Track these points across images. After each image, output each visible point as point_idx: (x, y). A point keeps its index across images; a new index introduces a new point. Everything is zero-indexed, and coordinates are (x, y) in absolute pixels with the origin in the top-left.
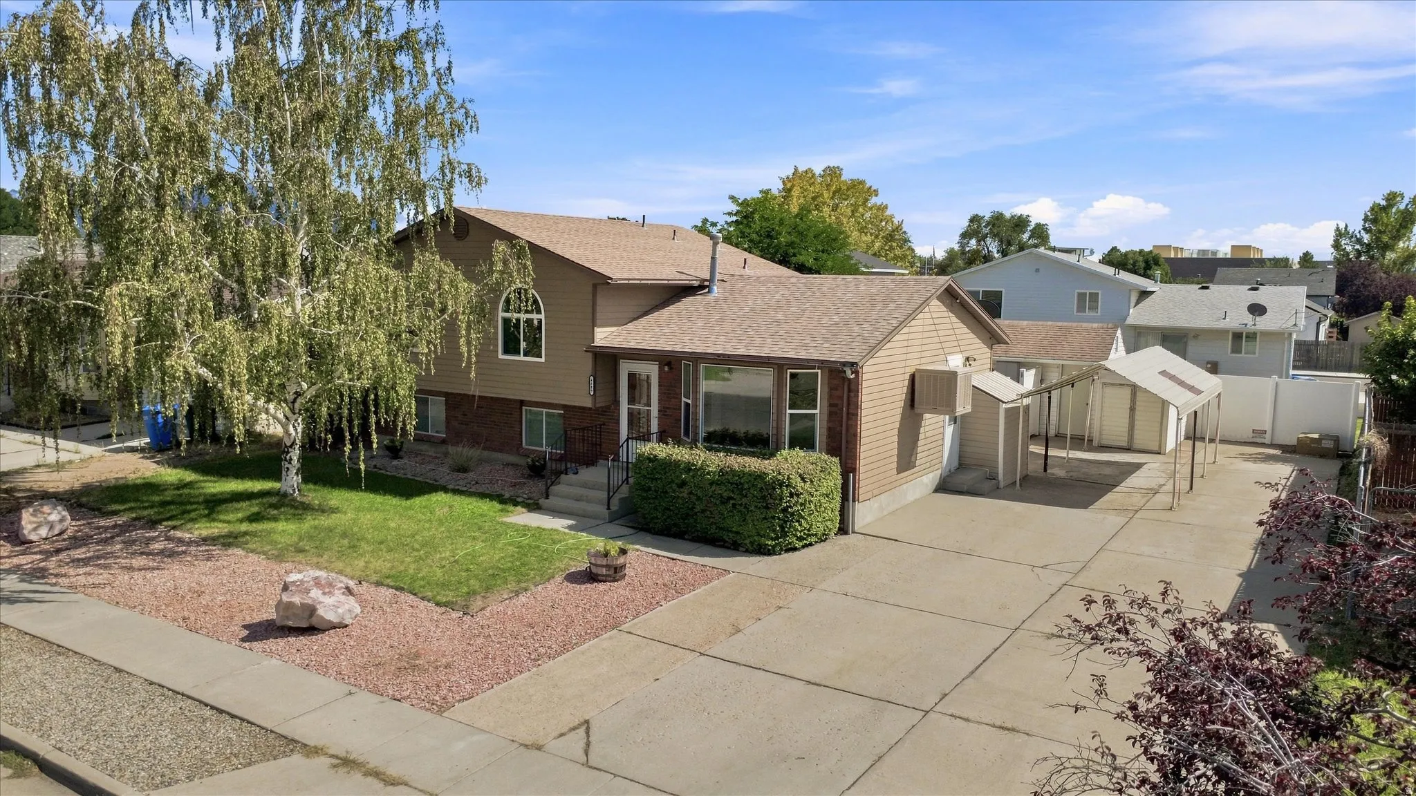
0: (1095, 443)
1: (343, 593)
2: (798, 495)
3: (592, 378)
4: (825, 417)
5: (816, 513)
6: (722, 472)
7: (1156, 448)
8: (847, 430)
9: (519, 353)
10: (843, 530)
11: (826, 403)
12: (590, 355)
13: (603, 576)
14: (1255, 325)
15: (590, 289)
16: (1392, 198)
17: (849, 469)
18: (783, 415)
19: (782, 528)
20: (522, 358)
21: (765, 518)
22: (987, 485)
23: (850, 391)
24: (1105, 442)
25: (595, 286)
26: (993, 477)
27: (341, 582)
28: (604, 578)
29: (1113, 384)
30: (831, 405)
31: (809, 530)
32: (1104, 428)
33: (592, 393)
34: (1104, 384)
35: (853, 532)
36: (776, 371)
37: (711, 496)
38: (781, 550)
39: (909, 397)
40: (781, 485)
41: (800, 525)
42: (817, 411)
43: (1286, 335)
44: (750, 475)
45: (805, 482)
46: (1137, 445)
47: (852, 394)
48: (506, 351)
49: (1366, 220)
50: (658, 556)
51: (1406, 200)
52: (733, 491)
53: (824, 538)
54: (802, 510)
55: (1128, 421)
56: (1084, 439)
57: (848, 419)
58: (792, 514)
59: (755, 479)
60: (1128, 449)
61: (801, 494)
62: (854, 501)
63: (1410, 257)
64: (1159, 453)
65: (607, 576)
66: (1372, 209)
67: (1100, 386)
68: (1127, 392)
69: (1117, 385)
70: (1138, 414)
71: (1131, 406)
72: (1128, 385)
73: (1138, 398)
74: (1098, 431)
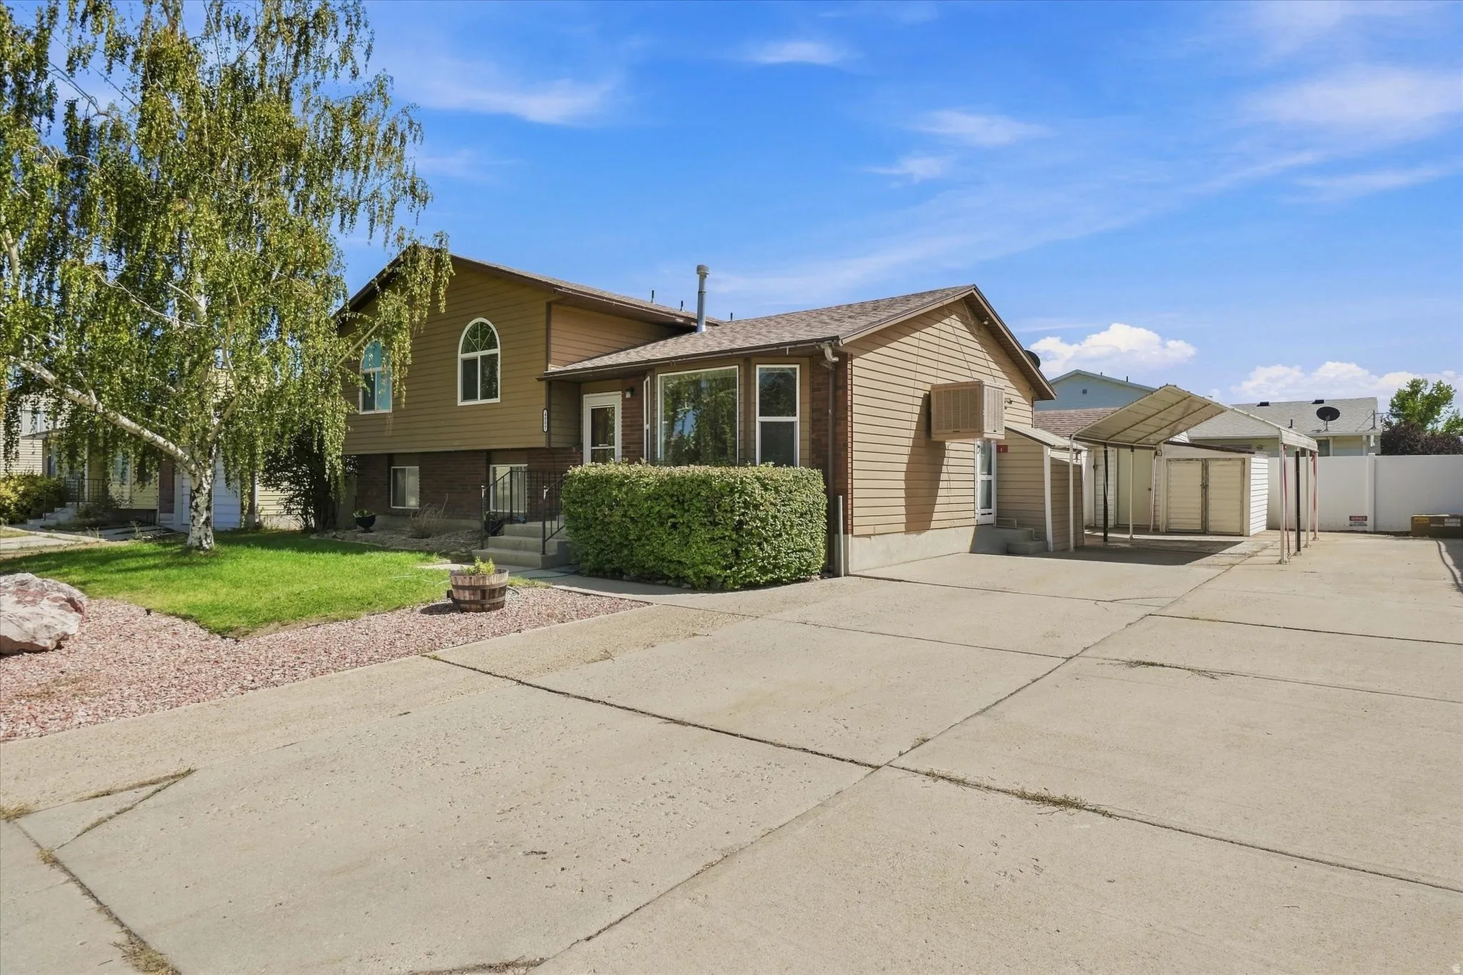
0: (1162, 527)
1: (61, 607)
2: (756, 507)
3: (545, 412)
4: (807, 427)
5: (785, 537)
6: (662, 483)
7: (1238, 531)
8: (835, 439)
9: (476, 398)
10: (831, 569)
11: (807, 408)
12: (543, 384)
13: (465, 602)
14: (1327, 430)
15: (544, 309)
16: (1415, 386)
17: (837, 488)
18: (752, 423)
19: (737, 553)
20: (479, 401)
21: (712, 539)
22: (1032, 545)
23: (836, 388)
24: (1173, 527)
25: (549, 305)
26: (1041, 536)
27: (59, 590)
28: (468, 606)
29: (1177, 459)
30: (813, 410)
31: (775, 558)
32: (1172, 521)
33: (545, 430)
34: (1169, 460)
35: (847, 574)
36: (742, 368)
37: (648, 516)
38: (735, 583)
39: (924, 419)
40: (732, 491)
41: (762, 549)
42: (796, 419)
43: (1365, 438)
44: (692, 481)
45: (766, 489)
46: (1214, 527)
47: (840, 392)
48: (465, 398)
49: (1393, 405)
50: (570, 591)
51: (1430, 388)
52: (673, 507)
53: (799, 577)
54: (764, 528)
55: (1200, 500)
57: (835, 425)
58: (750, 533)
59: (699, 486)
60: (1204, 532)
61: (761, 504)
62: (846, 532)
63: (1456, 423)
64: (1244, 535)
65: (470, 602)
66: (1398, 396)
67: (1163, 463)
68: (1197, 468)
69: (1184, 460)
70: (1212, 492)
71: (1203, 483)
72: (1197, 460)
73: (1211, 474)
74: (1165, 516)
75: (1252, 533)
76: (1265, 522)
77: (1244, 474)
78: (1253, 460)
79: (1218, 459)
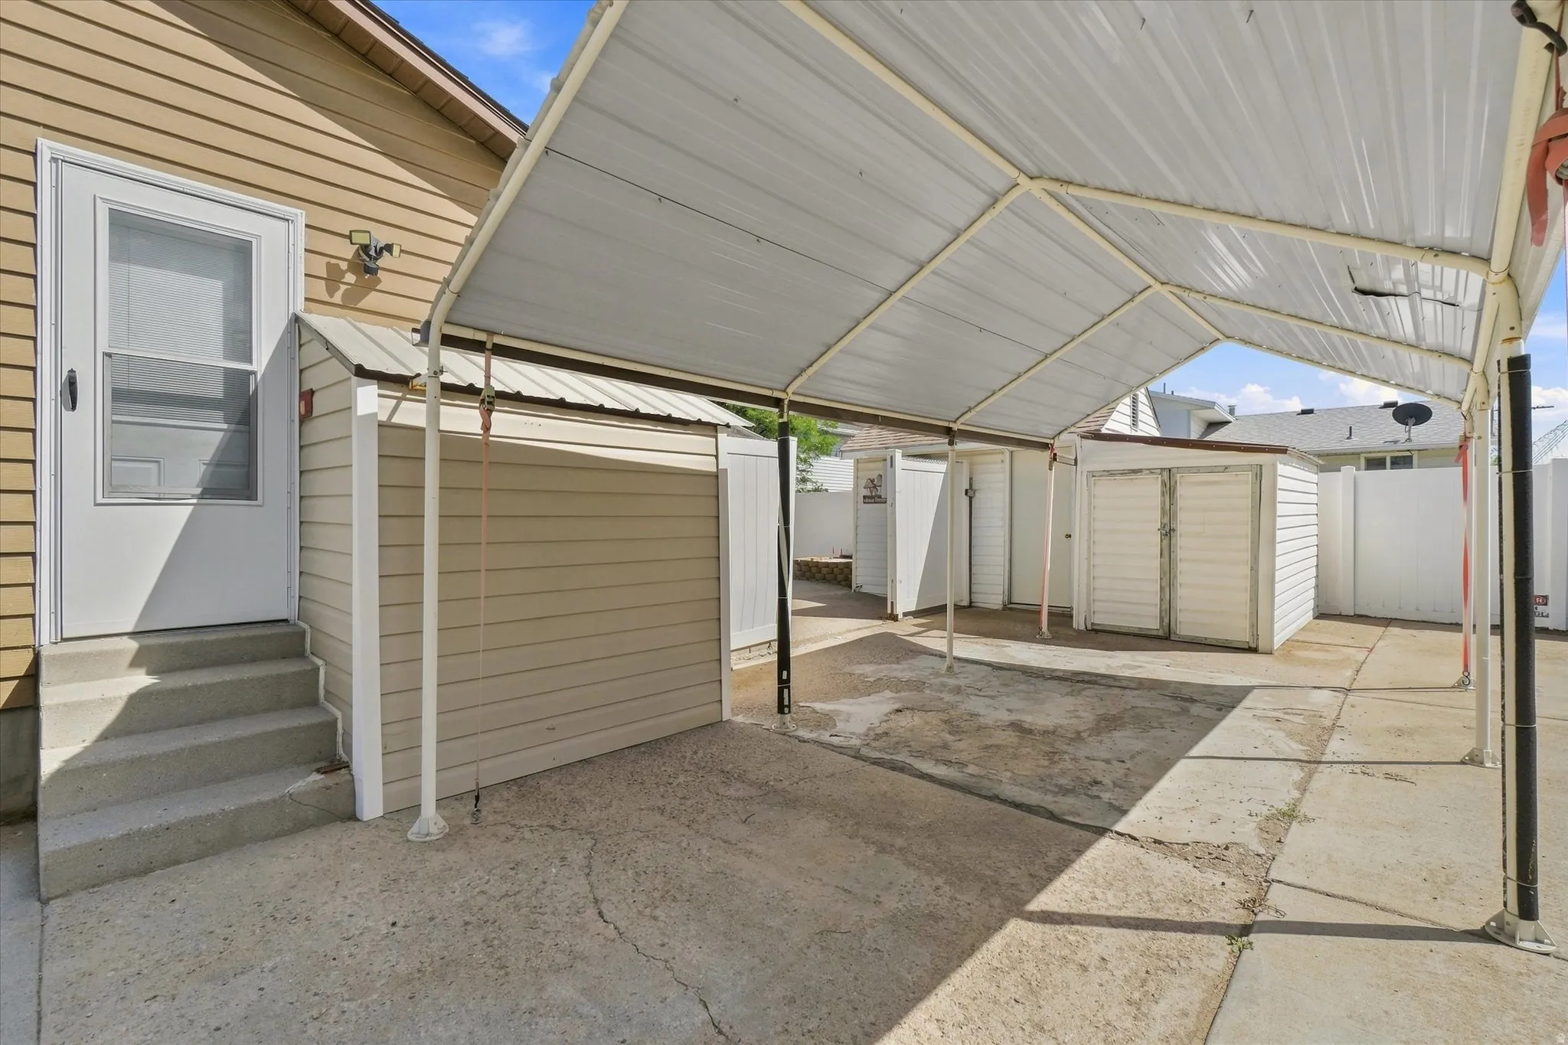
0: (1078, 623)
7: (1243, 637)
14: (1409, 439)
24: (1101, 620)
29: (1111, 473)
32: (1097, 607)
34: (1092, 474)
46: (1185, 627)
55: (1157, 563)
56: (1039, 613)
60: (1165, 639)
64: (1253, 650)
67: (1082, 480)
68: (1152, 489)
69: (1124, 473)
70: (1183, 542)
71: (1163, 526)
72: (1151, 471)
73: (1181, 503)
74: (1084, 596)
75: (1278, 640)
76: (1311, 604)
77: (1261, 501)
78: (1281, 469)
79: (1198, 470)
